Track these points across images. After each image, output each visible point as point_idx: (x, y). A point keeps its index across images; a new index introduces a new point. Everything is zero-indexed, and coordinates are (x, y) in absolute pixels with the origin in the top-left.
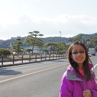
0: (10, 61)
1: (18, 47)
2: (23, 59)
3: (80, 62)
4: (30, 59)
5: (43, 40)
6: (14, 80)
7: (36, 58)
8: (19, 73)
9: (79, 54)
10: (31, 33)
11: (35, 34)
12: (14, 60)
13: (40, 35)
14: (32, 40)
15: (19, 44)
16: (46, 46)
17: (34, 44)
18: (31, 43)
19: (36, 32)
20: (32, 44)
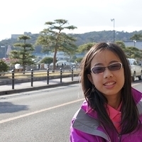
0: (7, 83)
1: (24, 54)
2: (32, 80)
3: (111, 91)
4: (48, 78)
5: (76, 38)
6: (10, 123)
7: (61, 77)
8: (24, 108)
9: (107, 73)
10: (50, 23)
11: (58, 25)
12: (14, 82)
13: (70, 28)
14: (52, 38)
15: (24, 46)
16: (84, 50)
17: (56, 48)
18: (51, 44)
19: (61, 21)
20: (52, 47)
